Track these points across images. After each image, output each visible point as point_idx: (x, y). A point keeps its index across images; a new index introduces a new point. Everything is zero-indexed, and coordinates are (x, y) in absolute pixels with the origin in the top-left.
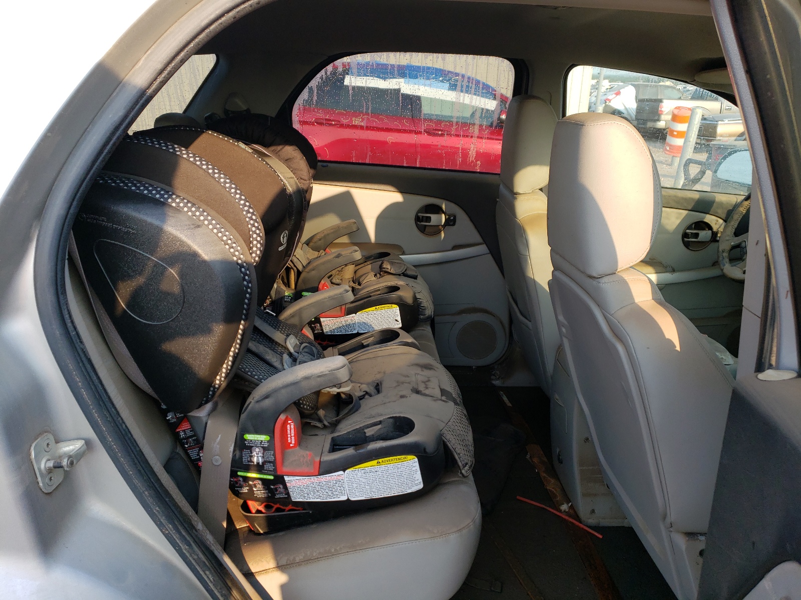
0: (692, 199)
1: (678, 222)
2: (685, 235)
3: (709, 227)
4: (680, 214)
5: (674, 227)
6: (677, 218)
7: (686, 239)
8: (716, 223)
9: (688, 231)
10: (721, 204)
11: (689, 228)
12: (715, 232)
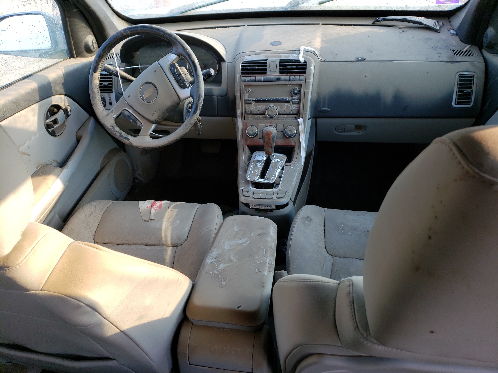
0: (33, 91)
1: (36, 118)
2: (48, 127)
3: (58, 107)
4: (34, 110)
5: (36, 125)
6: (34, 115)
7: (50, 130)
8: (61, 101)
9: (47, 121)
10: (55, 81)
11: (47, 118)
12: (64, 109)
